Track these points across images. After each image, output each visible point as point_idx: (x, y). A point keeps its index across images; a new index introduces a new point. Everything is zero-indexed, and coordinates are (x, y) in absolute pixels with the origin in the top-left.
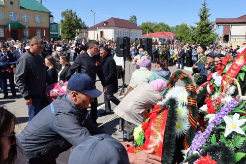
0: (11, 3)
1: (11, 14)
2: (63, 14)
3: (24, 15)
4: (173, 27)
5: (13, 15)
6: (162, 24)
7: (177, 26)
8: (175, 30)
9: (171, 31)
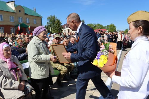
0: (20, 11)
1: (19, 18)
2: (49, 18)
3: (27, 19)
4: (105, 26)
5: (20, 19)
6: (98, 25)
7: (108, 26)
8: (106, 28)
9: (104, 29)
